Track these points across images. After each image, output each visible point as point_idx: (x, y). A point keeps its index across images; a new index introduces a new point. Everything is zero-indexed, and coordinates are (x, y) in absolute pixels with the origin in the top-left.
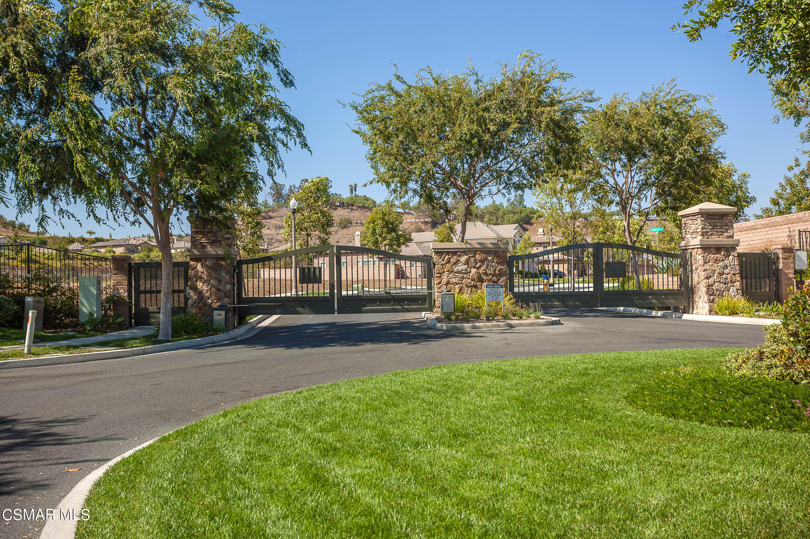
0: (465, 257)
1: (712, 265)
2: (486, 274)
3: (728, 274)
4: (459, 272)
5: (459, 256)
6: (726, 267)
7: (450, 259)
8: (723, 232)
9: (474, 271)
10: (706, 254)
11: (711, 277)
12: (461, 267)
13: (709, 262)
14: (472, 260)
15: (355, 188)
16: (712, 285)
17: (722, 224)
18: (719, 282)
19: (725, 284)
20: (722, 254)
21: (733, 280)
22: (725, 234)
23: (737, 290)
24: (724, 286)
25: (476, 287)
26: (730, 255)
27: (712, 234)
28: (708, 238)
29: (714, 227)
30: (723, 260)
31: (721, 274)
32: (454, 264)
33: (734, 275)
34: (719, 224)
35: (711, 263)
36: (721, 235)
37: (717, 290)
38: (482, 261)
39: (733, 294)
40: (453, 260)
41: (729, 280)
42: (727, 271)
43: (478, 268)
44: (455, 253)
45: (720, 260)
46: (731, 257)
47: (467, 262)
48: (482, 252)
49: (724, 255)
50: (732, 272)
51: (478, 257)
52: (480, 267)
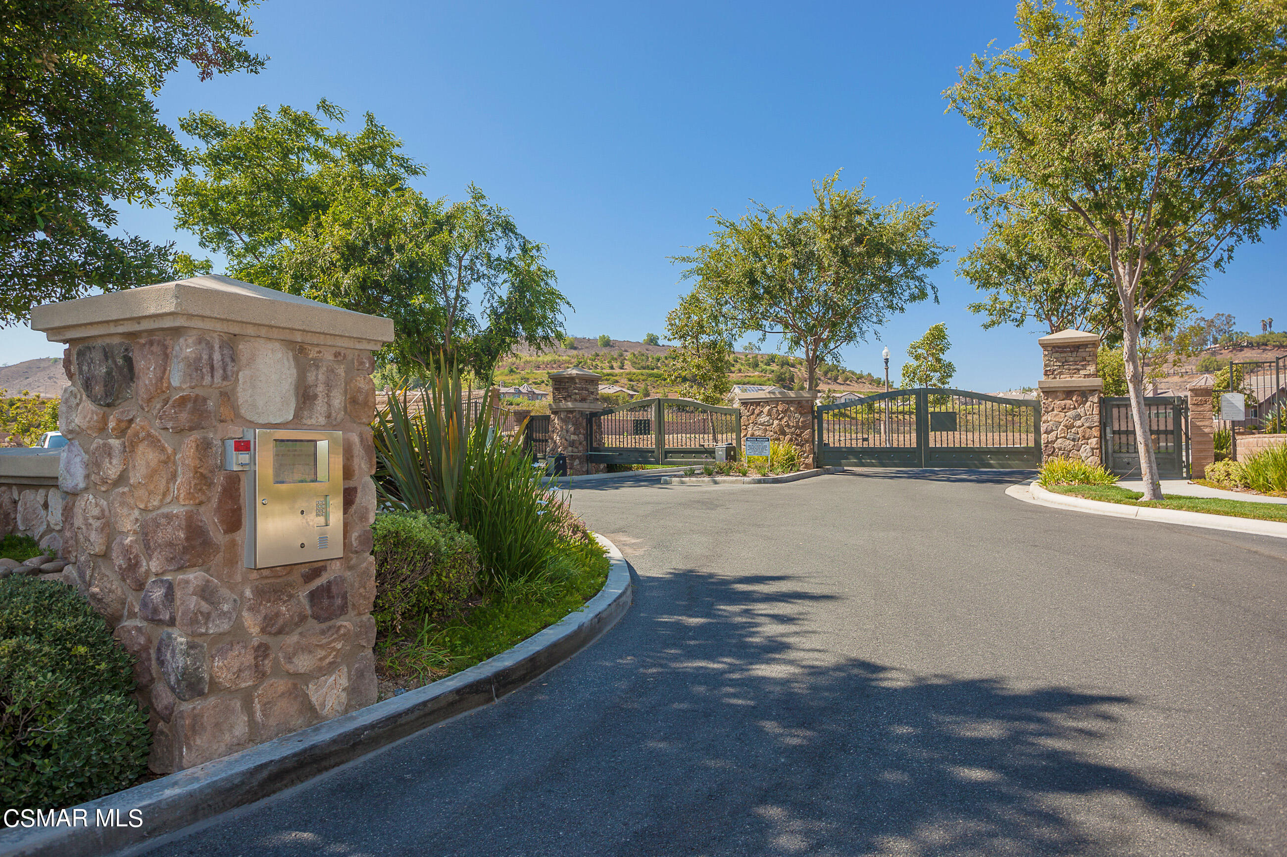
0: (768, 408)
1: (1056, 415)
2: (788, 426)
3: (1079, 427)
4: (762, 424)
5: (763, 406)
6: (1079, 417)
7: (754, 410)
8: (1079, 370)
9: (776, 422)
10: (1050, 400)
11: (1052, 431)
12: (764, 419)
13: (1053, 410)
14: (775, 410)
15: (1270, 323)
16: (1053, 442)
17: (1077, 359)
18: (1065, 437)
19: (1074, 440)
20: (1074, 399)
21: (1087, 436)
22: (1082, 372)
23: (1093, 449)
24: (1072, 443)
25: (778, 439)
26: (1087, 401)
27: (1061, 373)
28: (1055, 378)
29: (1065, 362)
30: (1075, 408)
31: (1069, 427)
32: (758, 415)
33: (1091, 428)
34: (1071, 359)
35: (1055, 412)
36: (1075, 373)
37: (1060, 449)
38: (785, 412)
39: (1085, 454)
40: (757, 412)
41: (1080, 435)
42: (1078, 423)
43: (780, 420)
44: (758, 404)
45: (1069, 409)
46: (1088, 404)
47: (769, 414)
48: (783, 402)
49: (1077, 401)
50: (1086, 425)
51: (780, 408)
52: (782, 418)
